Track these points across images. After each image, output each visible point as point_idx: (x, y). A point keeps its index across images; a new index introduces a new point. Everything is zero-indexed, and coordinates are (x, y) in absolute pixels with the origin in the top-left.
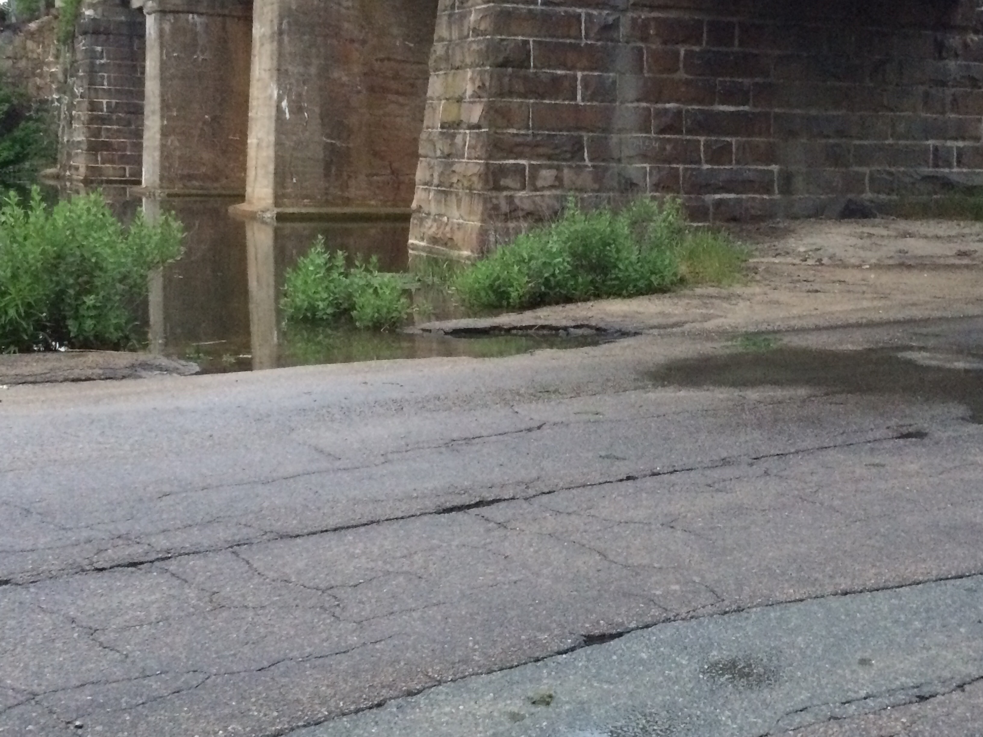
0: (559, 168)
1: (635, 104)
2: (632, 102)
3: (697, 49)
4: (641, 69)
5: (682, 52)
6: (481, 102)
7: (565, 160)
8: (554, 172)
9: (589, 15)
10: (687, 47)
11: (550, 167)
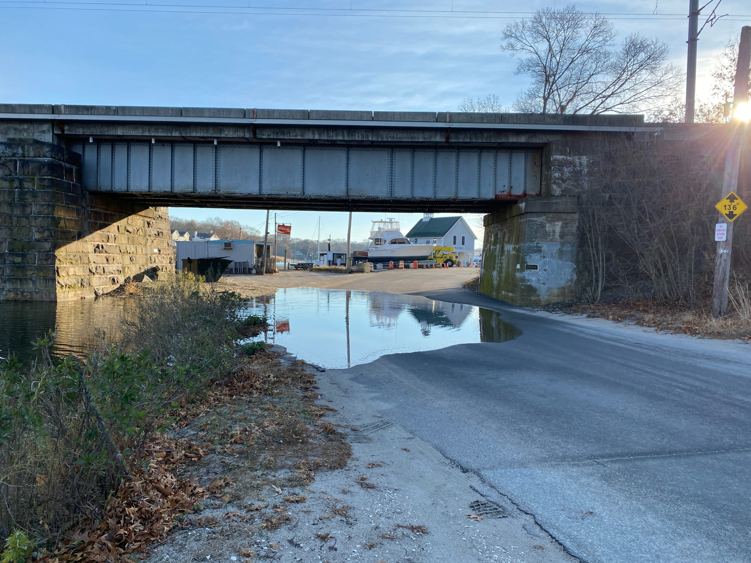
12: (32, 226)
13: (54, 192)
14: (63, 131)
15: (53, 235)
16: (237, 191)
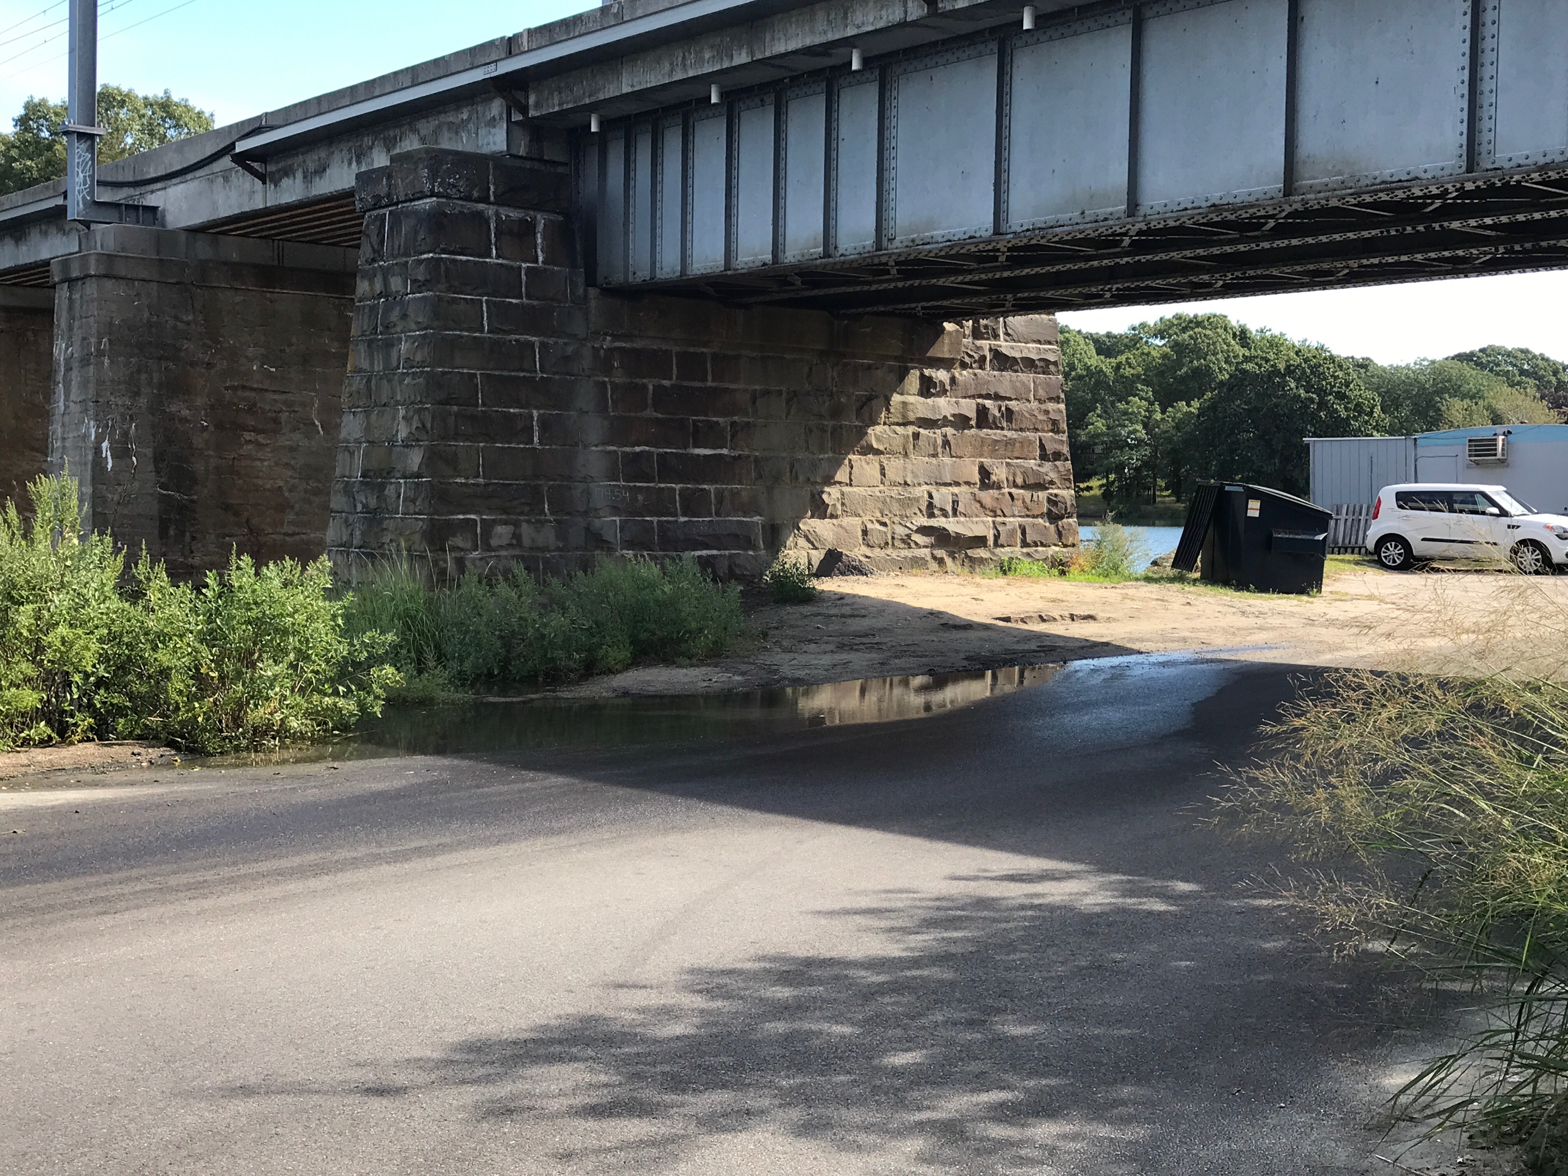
0: (516, 524)
1: (600, 448)
2: (596, 446)
3: (666, 383)
4: (606, 408)
5: (651, 387)
6: (420, 446)
7: (522, 513)
8: (510, 529)
9: (543, 345)
10: (656, 381)
11: (505, 523)
12: (398, 403)
13: (440, 299)
14: (524, 110)
15: (429, 426)
16: (938, 233)
